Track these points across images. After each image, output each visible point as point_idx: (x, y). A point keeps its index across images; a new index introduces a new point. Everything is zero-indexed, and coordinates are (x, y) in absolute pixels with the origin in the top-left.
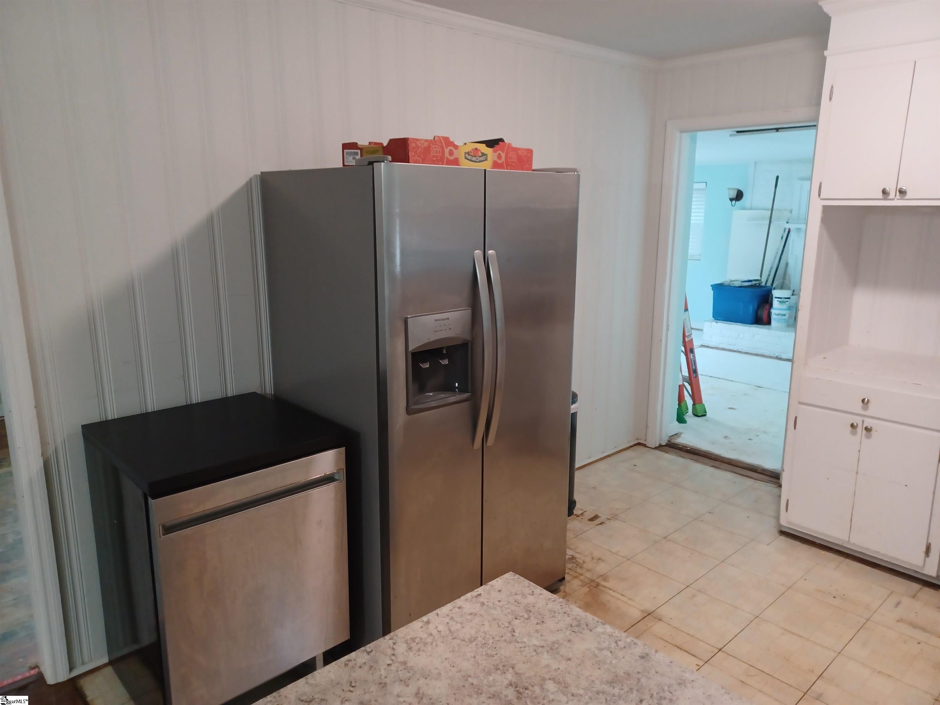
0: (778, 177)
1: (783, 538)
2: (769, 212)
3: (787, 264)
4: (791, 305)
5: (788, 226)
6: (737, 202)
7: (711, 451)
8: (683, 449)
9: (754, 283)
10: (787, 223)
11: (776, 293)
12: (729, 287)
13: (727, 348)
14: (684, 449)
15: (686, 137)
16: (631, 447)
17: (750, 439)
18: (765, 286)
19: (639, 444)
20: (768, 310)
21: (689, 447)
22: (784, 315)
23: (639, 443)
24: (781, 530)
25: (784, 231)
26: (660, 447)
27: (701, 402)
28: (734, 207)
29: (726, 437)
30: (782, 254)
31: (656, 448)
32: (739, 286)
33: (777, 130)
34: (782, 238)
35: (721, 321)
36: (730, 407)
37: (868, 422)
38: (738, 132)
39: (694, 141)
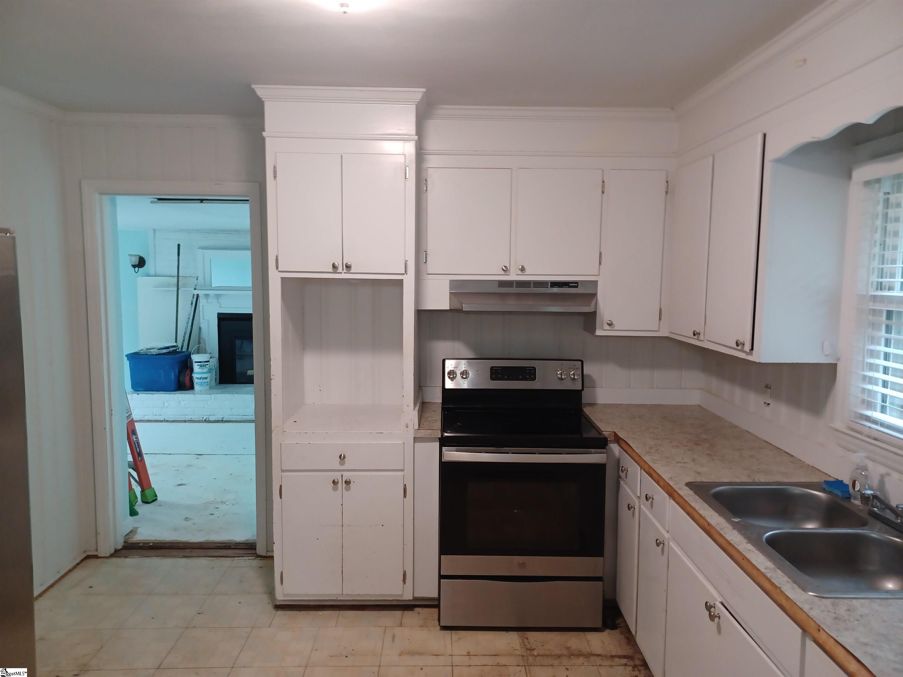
0: (179, 245)
1: (280, 613)
2: (176, 279)
3: (200, 329)
4: (210, 367)
5: (196, 292)
6: (140, 269)
7: (177, 540)
8: (144, 546)
9: (171, 349)
10: (195, 289)
11: (195, 358)
12: (147, 356)
13: (153, 420)
14: (146, 547)
15: (106, 199)
16: (78, 564)
17: (211, 514)
18: (181, 352)
19: (88, 557)
20: (189, 375)
21: (151, 543)
22: (206, 378)
23: (87, 555)
24: (276, 605)
25: (193, 297)
26: (116, 553)
27: (149, 486)
28: (137, 273)
29: (186, 519)
30: (193, 319)
31: (112, 556)
32: (157, 354)
33: (202, 201)
34: (192, 304)
35: (142, 392)
36: (179, 484)
37: (347, 475)
38: (159, 199)
39: (114, 204)
